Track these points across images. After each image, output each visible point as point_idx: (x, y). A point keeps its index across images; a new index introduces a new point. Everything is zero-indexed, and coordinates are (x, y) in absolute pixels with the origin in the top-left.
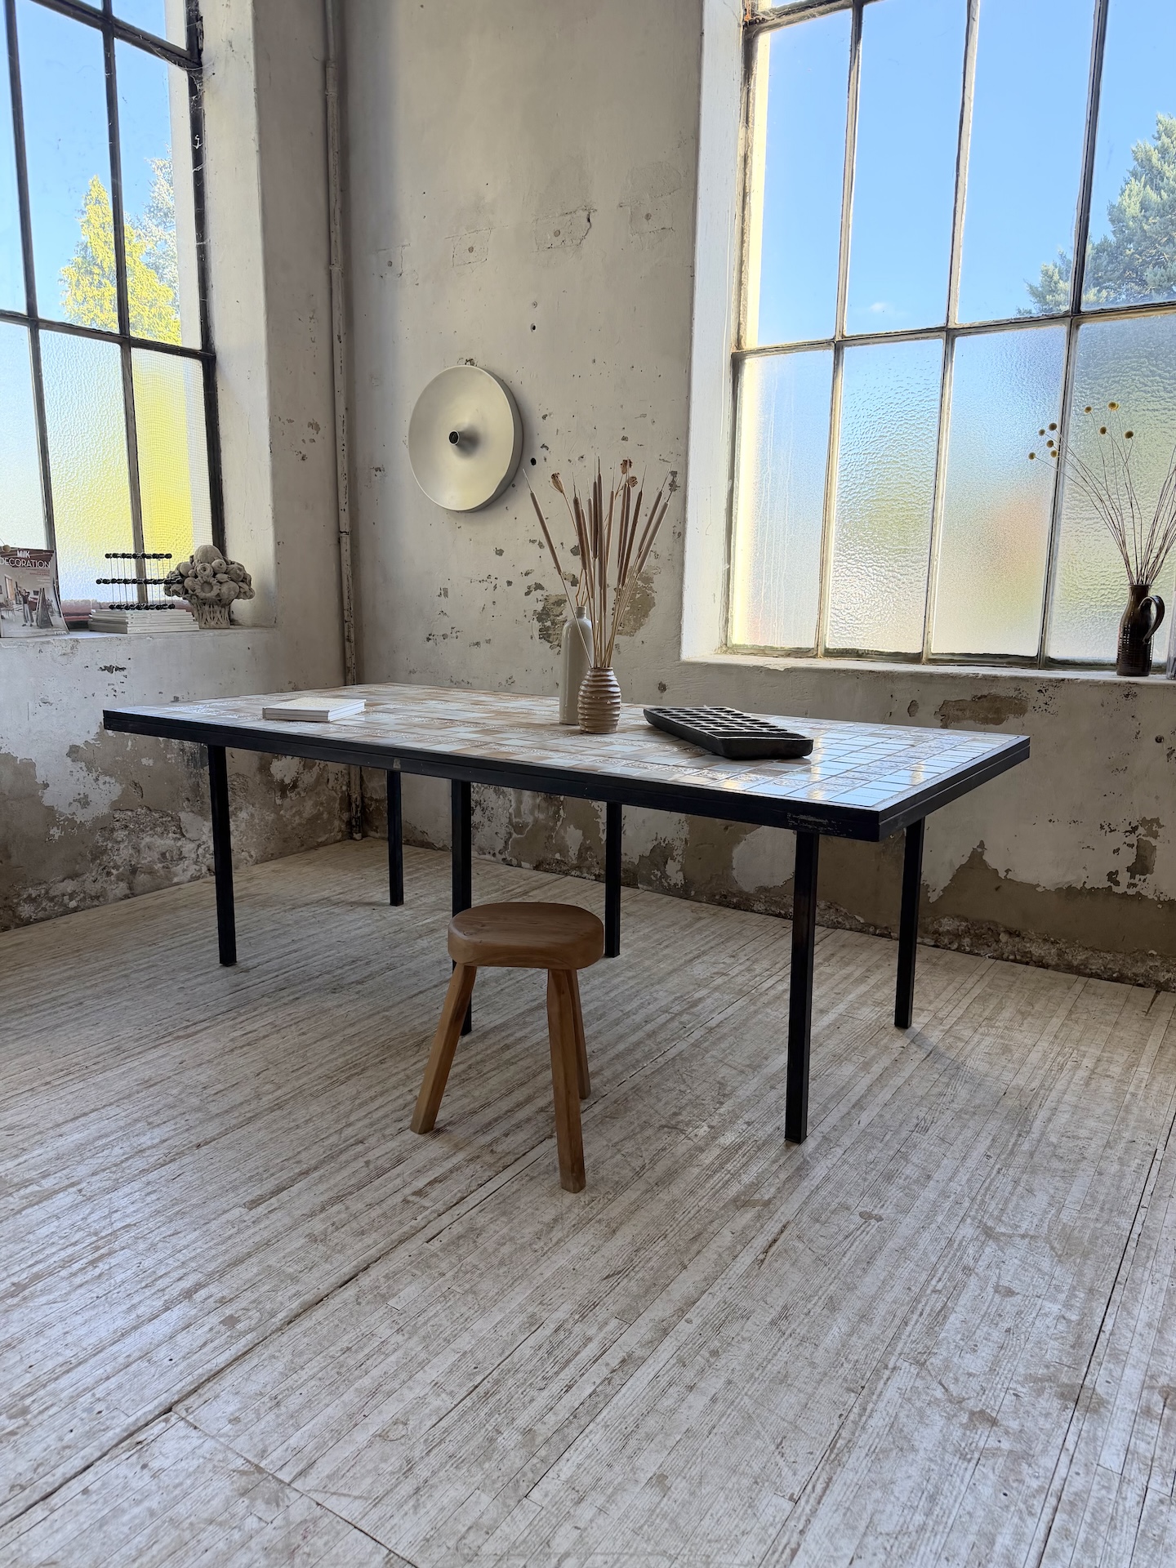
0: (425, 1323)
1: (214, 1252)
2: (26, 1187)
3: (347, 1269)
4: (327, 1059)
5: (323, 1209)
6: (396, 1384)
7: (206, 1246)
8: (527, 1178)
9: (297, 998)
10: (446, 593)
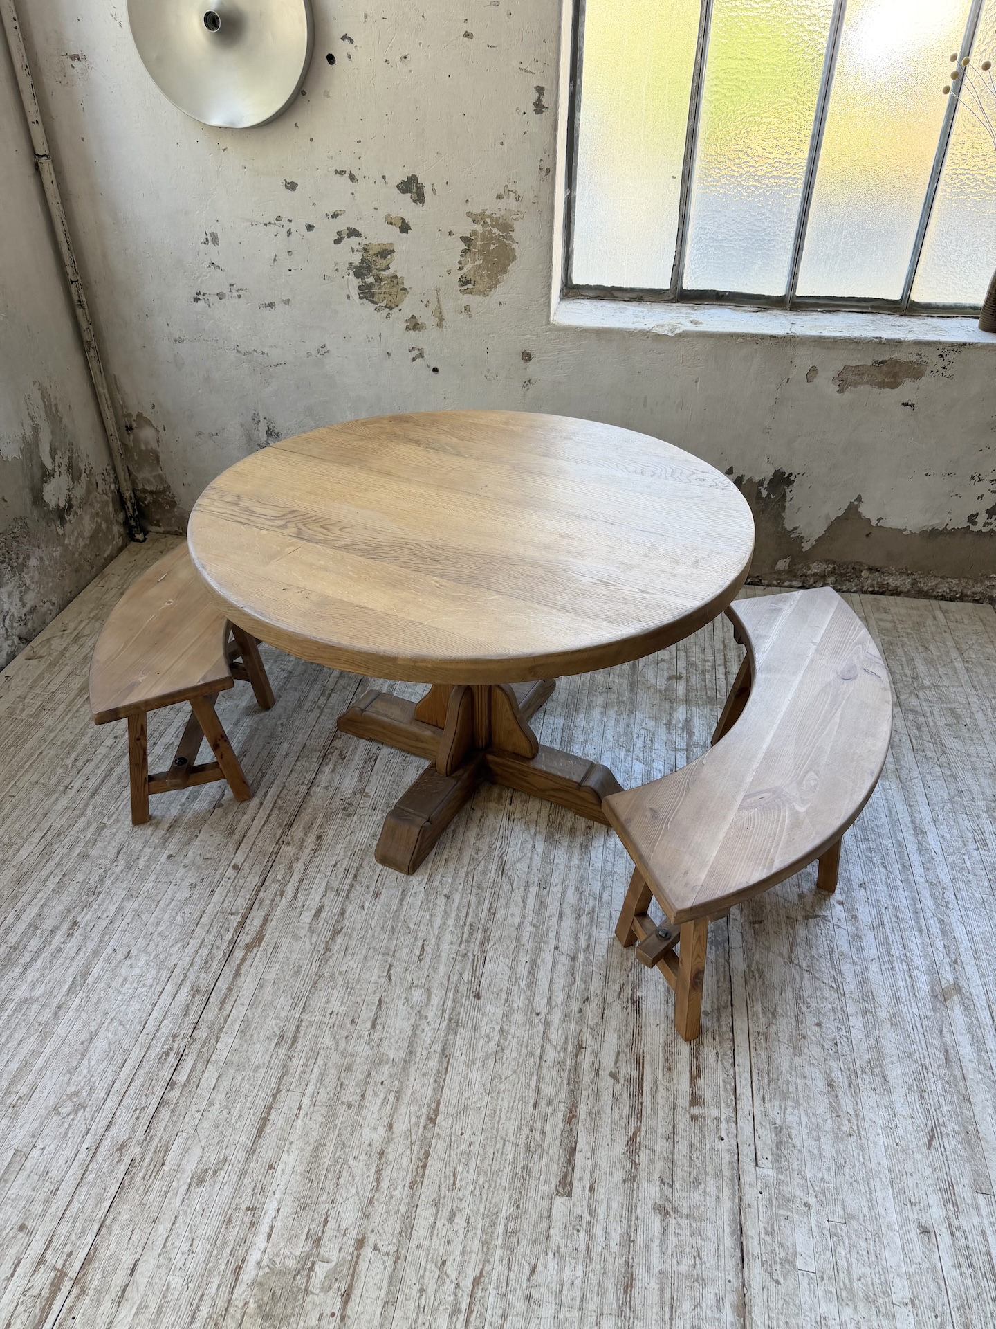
1: (593, 1278)
2: (312, 1269)
3: (728, 1241)
4: (436, 926)
5: (635, 1165)
7: (579, 1272)
8: (762, 1037)
9: (319, 838)
10: (215, 239)
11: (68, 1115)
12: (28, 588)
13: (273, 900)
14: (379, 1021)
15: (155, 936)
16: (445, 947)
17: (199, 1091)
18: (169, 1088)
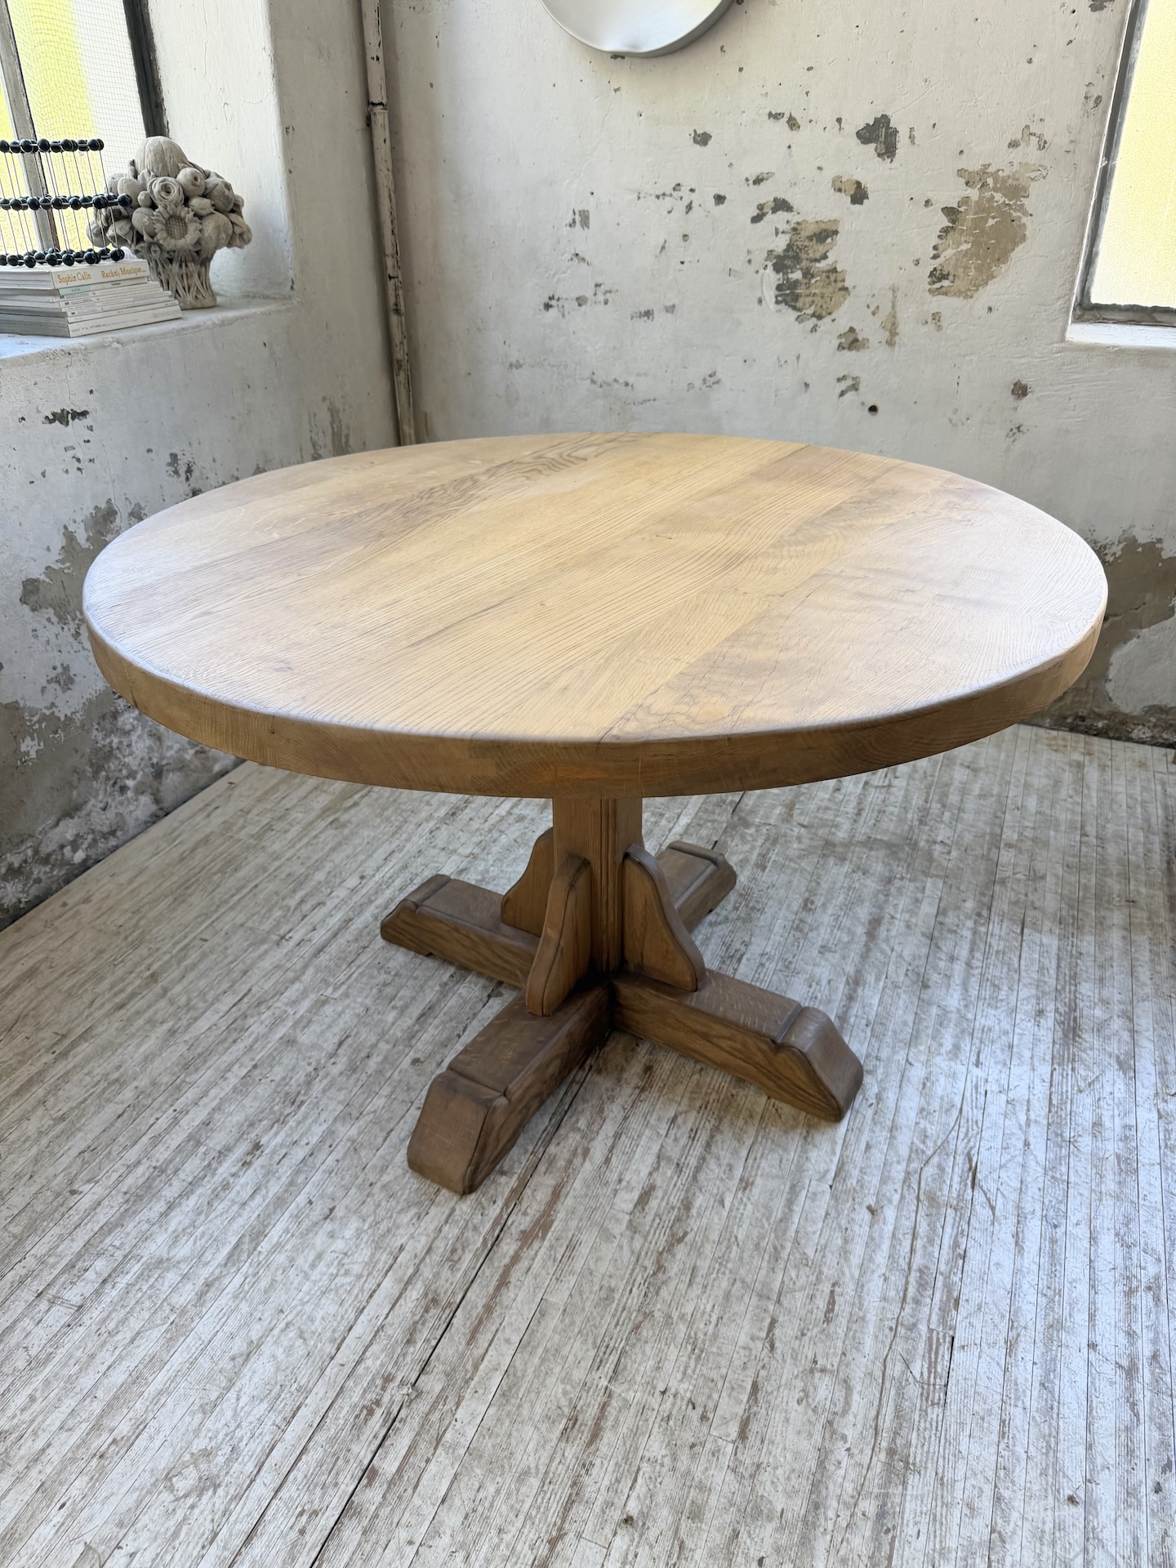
10: (585, 219)
11: (186, 1496)
13: (570, 1162)
14: (754, 1427)
15: (377, 1188)
16: (872, 1304)
17: (417, 1501)
18: (364, 1481)
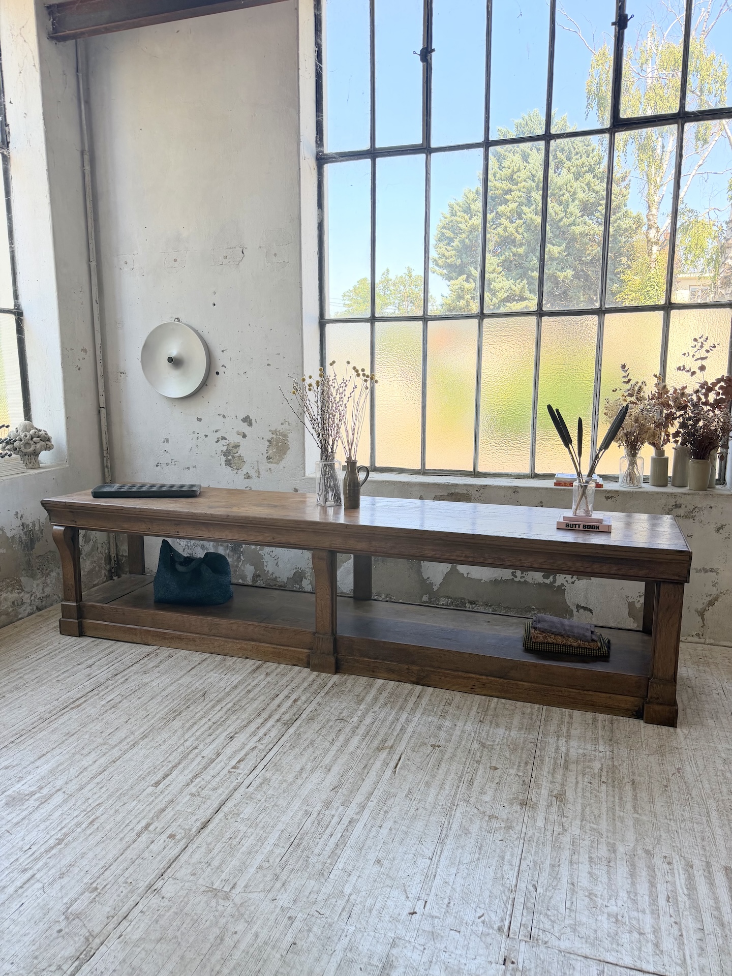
0: (260, 822)
2: (34, 795)
3: (215, 806)
4: (159, 709)
5: (192, 782)
6: (258, 848)
8: (283, 752)
9: (127, 679)
10: (167, 440)
12: (47, 585)
13: (92, 696)
14: (113, 733)
15: (35, 702)
16: (158, 715)
17: (22, 745)
